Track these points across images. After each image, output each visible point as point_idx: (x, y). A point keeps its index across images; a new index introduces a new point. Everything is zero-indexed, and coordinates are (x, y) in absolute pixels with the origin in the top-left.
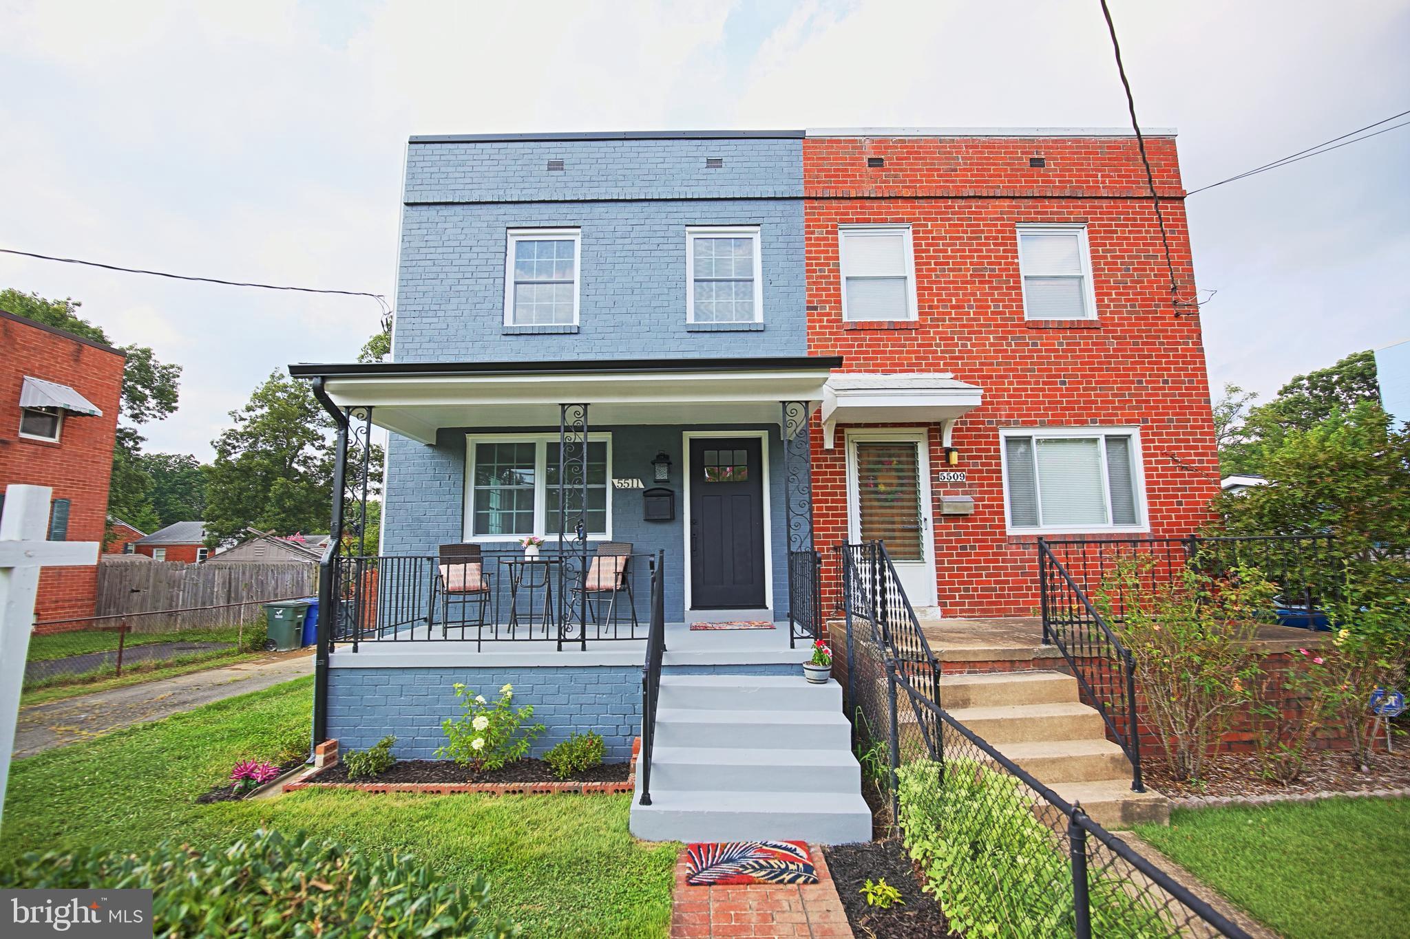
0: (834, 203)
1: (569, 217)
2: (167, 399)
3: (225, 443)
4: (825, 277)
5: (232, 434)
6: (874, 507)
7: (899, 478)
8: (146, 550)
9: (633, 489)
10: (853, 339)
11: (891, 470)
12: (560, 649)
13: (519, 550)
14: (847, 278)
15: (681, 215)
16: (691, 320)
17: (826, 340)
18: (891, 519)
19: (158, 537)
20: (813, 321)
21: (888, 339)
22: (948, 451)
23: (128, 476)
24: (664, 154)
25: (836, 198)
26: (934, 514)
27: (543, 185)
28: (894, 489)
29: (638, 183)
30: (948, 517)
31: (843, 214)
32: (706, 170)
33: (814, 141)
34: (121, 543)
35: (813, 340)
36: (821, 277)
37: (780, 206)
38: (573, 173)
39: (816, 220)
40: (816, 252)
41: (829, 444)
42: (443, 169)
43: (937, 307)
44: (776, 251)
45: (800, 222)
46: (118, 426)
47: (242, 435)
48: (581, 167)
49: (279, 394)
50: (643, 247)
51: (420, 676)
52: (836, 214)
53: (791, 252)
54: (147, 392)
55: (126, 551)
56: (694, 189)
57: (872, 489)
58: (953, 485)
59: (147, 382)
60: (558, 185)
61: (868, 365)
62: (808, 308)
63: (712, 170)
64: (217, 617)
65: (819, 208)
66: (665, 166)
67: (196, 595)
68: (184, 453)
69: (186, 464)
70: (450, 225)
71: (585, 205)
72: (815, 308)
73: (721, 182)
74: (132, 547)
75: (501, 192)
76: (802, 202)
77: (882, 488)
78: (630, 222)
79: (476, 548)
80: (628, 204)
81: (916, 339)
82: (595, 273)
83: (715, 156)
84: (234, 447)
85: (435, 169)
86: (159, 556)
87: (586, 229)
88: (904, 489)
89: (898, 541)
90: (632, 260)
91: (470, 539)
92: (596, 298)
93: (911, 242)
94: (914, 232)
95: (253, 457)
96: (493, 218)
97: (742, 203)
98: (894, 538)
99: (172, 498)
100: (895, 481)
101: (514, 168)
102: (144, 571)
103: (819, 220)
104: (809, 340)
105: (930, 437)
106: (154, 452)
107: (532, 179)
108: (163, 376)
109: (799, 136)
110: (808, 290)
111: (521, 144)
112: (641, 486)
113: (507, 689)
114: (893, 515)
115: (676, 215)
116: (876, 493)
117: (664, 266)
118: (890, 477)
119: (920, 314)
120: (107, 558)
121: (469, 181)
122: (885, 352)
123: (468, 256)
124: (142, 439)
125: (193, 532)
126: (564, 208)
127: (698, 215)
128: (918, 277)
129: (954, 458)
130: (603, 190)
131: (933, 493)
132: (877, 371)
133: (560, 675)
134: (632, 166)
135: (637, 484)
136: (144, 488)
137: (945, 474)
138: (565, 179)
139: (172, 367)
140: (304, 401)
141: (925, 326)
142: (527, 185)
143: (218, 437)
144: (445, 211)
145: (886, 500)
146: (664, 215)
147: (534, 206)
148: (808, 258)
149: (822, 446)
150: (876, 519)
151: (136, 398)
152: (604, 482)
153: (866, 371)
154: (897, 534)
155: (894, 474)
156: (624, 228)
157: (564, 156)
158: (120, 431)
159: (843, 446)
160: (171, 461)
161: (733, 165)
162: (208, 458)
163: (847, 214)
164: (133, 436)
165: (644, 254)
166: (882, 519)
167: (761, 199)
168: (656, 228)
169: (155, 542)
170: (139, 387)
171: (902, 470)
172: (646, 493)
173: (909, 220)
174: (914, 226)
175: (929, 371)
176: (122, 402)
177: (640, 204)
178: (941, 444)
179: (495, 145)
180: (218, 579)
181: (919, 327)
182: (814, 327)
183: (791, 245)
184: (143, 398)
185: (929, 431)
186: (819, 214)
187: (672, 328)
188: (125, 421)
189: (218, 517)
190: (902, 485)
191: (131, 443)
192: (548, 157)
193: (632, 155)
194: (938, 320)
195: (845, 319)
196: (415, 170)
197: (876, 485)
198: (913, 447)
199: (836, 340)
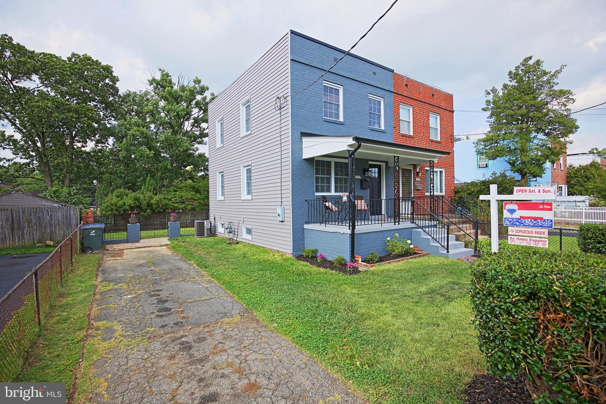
33: (395, 74)
83: (375, 71)
109: (392, 71)
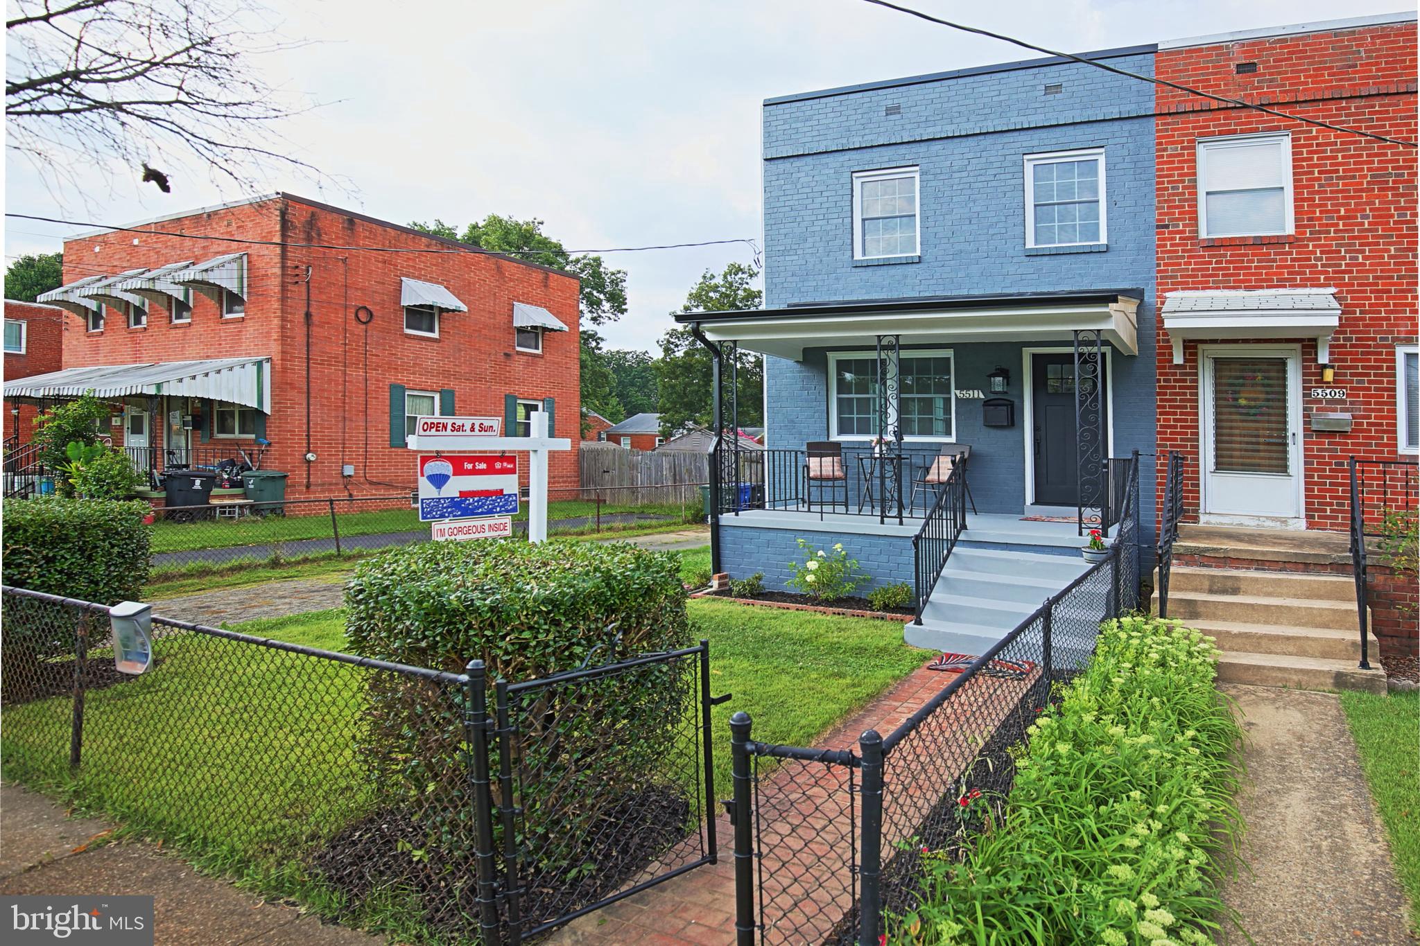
0: (1191, 117)
1: (907, 157)
2: (618, 302)
3: (669, 342)
4: (1178, 194)
5: (673, 333)
6: (1236, 421)
7: (1267, 393)
8: (614, 438)
9: (974, 399)
10: (1210, 256)
11: (1257, 385)
12: (882, 522)
13: (868, 447)
14: (1208, 193)
15: (1019, 145)
16: (1030, 244)
17: (1178, 258)
18: (1255, 433)
19: (623, 427)
20: (1164, 239)
21: (1253, 255)
22: (1324, 366)
23: (594, 373)
24: (999, 87)
25: (1193, 111)
26: (1305, 430)
27: (882, 130)
28: (1258, 403)
29: (973, 118)
30: (1320, 433)
31: (1201, 127)
32: (1043, 98)
34: (595, 431)
35: (1163, 259)
36: (1174, 195)
37: (1127, 126)
38: (909, 115)
39: (1168, 137)
40: (1168, 169)
41: (1178, 359)
42: (794, 126)
43: (1320, 219)
44: (1121, 172)
45: (1151, 141)
46: (581, 329)
47: (682, 334)
48: (917, 109)
49: (711, 294)
50: (979, 179)
51: (780, 534)
52: (1194, 128)
53: (1138, 171)
54: (602, 297)
55: (600, 439)
56: (1031, 118)
57: (1231, 402)
58: (1328, 402)
59: (600, 287)
60: (896, 128)
61: (1229, 281)
62: (1158, 227)
63: (1050, 97)
64: (667, 494)
65: (1174, 123)
66: (1002, 98)
67: (650, 476)
68: (640, 350)
69: (642, 360)
70: (803, 174)
71: (922, 144)
72: (1167, 226)
73: (1060, 108)
74: (604, 436)
75: (845, 141)
76: (1153, 120)
77: (1243, 402)
78: (966, 156)
79: (838, 444)
80: (964, 140)
81: (1290, 253)
82: (934, 207)
84: (677, 346)
85: (787, 127)
86: (626, 444)
87: (925, 167)
88: (1271, 403)
89: (1262, 454)
90: (969, 192)
91: (835, 437)
92: (935, 230)
93: (1290, 150)
94: (1293, 140)
95: (694, 355)
96: (838, 164)
97: (1084, 126)
98: (1258, 451)
99: (632, 390)
100: (1263, 396)
101: (855, 117)
102: (611, 456)
103: (1173, 136)
104: (1158, 259)
105: (1304, 353)
106: (614, 349)
107: (872, 126)
108: (612, 282)
110: (1158, 208)
111: (860, 95)
112: (982, 396)
113: (838, 546)
114: (1257, 429)
115: (1012, 145)
116: (1236, 407)
117: (1001, 195)
118: (1255, 392)
119: (1297, 227)
120: (584, 445)
121: (815, 133)
122: (1250, 268)
123: (820, 200)
124: (602, 340)
125: (650, 423)
126: (902, 150)
127: (1035, 143)
128: (1295, 187)
129: (1329, 375)
130: (939, 128)
131: (1305, 409)
132: (1240, 287)
133: (881, 541)
134: (967, 102)
135: (978, 394)
136: (608, 383)
137: (1319, 391)
138: (902, 122)
139: (619, 272)
140: (735, 300)
141: (1302, 240)
142: (867, 131)
143: (663, 337)
144: (798, 163)
145: (1248, 414)
146: (1000, 147)
147: (874, 150)
148: (1159, 177)
149: (1171, 361)
150: (1237, 432)
151: (594, 303)
152: (949, 393)
153: (1224, 288)
154: (1262, 447)
155: (1260, 388)
156: (960, 163)
157: (901, 100)
158: (584, 332)
159: (1196, 361)
160: (628, 357)
161: (1074, 89)
162: (657, 354)
163: (1209, 127)
164: (593, 336)
165: (980, 185)
166: (1244, 432)
167: (1104, 121)
168: (992, 159)
169: (622, 431)
170: (595, 293)
171: (1269, 385)
172: (987, 403)
173: (1286, 127)
174: (1293, 133)
175: (1306, 286)
176: (582, 307)
177: (975, 138)
178: (1316, 360)
179: (837, 98)
180: (665, 465)
181: (1291, 241)
182: (1165, 246)
183: (1139, 165)
184: (599, 303)
185: (1303, 347)
186: (1173, 130)
187: (1011, 252)
188: (586, 324)
189: (669, 409)
190: (1268, 400)
191: (594, 344)
192: (884, 103)
193: (967, 91)
194: (1320, 233)
195: (1203, 234)
196: (770, 129)
197: (1236, 399)
198: (1282, 364)
199: (1189, 257)
